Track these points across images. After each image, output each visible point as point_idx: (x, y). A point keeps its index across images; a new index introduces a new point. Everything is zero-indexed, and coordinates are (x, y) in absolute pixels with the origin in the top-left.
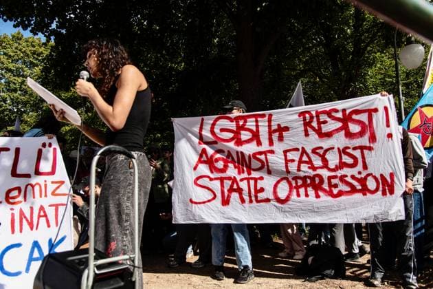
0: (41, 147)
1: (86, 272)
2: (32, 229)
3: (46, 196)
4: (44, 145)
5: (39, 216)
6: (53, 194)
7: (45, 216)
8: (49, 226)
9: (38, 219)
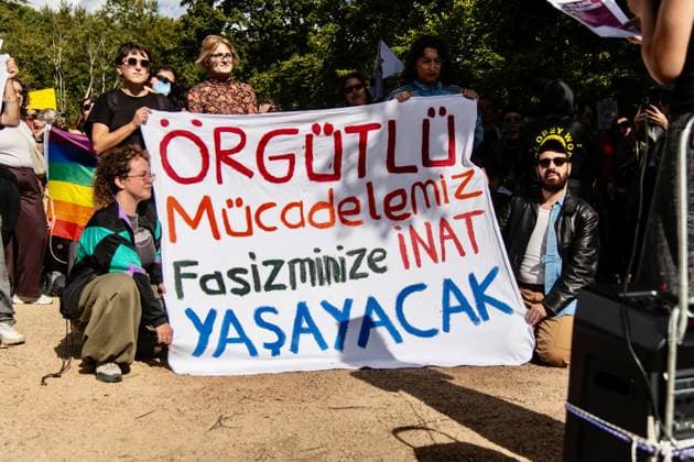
0: (427, 117)
1: (676, 312)
2: (436, 260)
3: (447, 201)
4: (431, 112)
5: (443, 238)
6: (459, 196)
7: (453, 236)
8: (462, 253)
9: (442, 243)
